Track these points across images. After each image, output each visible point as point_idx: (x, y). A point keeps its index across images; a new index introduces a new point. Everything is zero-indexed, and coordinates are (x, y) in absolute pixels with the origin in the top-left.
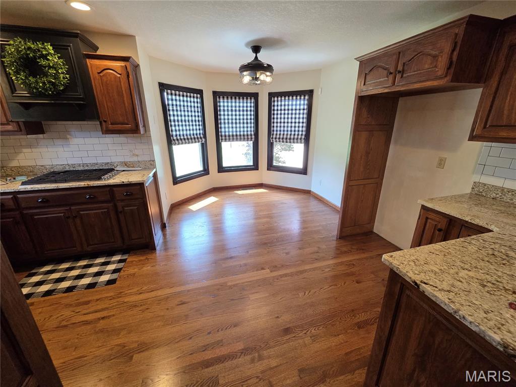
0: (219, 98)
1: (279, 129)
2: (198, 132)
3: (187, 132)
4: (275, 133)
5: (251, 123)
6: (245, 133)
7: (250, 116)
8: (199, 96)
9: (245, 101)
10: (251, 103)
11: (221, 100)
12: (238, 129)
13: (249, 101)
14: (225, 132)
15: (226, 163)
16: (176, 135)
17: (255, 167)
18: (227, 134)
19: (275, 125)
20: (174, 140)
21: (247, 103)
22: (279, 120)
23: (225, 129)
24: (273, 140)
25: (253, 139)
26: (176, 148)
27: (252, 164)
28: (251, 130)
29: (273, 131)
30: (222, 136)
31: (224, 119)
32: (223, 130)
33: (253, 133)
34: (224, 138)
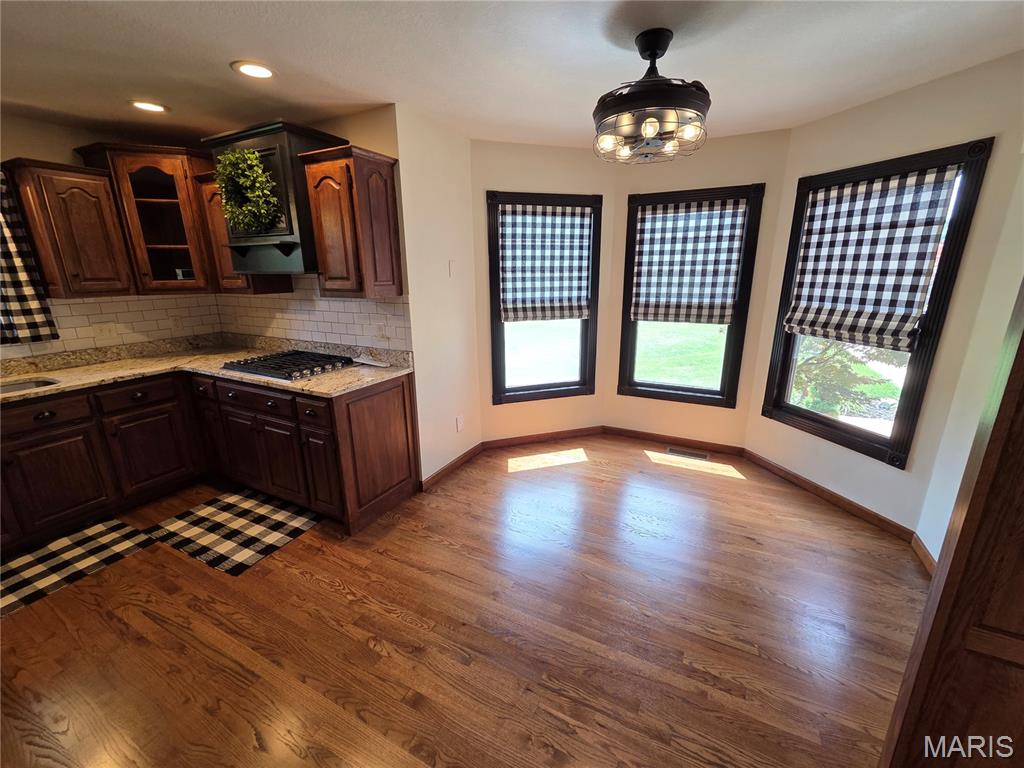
0: (644, 210)
1: (817, 292)
2: (575, 294)
3: (543, 294)
4: (803, 304)
5: (727, 273)
6: (707, 301)
7: (729, 253)
8: (588, 210)
9: (717, 212)
10: (734, 215)
11: (649, 216)
12: (685, 290)
13: (729, 211)
14: (648, 295)
15: (642, 374)
16: (515, 301)
17: (727, 396)
18: (653, 300)
19: (808, 278)
20: (506, 310)
21: (722, 216)
22: (822, 265)
23: (650, 289)
24: (791, 328)
25: (728, 319)
26: (512, 329)
27: (718, 389)
28: (724, 291)
29: (799, 298)
30: (637, 305)
31: (650, 264)
32: (643, 290)
33: (729, 301)
34: (641, 310)
